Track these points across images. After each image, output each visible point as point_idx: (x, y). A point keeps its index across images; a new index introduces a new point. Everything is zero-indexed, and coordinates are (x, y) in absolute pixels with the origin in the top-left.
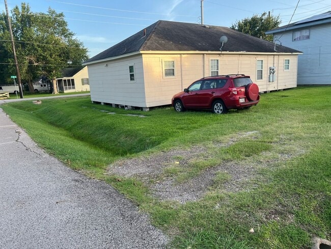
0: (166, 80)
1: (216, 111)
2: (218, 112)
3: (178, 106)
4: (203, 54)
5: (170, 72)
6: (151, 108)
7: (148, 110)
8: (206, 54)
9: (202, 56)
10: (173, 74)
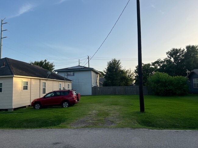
0: (24, 92)
1: (64, 106)
2: (65, 107)
3: (37, 106)
4: (40, 79)
5: (25, 88)
6: (15, 109)
7: (13, 110)
8: (42, 79)
9: (39, 80)
10: (27, 89)
